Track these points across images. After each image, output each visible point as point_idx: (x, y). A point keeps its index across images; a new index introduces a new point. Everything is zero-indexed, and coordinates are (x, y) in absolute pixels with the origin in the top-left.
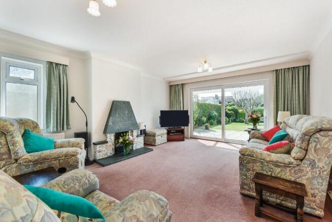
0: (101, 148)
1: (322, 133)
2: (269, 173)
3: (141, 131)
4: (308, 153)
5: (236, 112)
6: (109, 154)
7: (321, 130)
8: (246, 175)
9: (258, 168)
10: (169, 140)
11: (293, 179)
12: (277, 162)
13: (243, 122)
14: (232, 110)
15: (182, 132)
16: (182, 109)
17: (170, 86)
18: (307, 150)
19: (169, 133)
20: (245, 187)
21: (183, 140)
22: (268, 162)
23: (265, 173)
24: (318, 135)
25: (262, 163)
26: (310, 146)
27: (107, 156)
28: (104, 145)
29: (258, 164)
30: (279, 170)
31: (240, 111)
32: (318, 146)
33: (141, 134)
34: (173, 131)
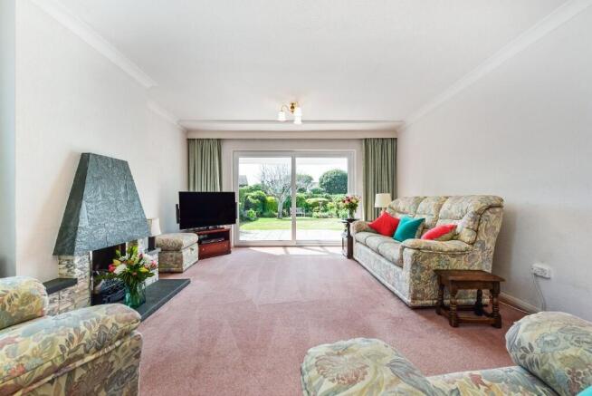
0: (56, 305)
1: (491, 210)
2: (445, 268)
4: (480, 234)
5: (263, 200)
7: (490, 207)
8: (419, 278)
9: (434, 263)
10: (202, 256)
11: (467, 268)
12: (455, 250)
13: (273, 216)
14: (257, 198)
15: (226, 235)
16: (219, 191)
17: (188, 140)
18: (477, 231)
19: (201, 240)
20: (418, 296)
21: (228, 252)
22: (445, 253)
23: (441, 268)
24: (488, 213)
25: (439, 255)
26: (481, 225)
28: (65, 293)
29: (434, 259)
30: (455, 260)
31: (269, 199)
32: (489, 226)
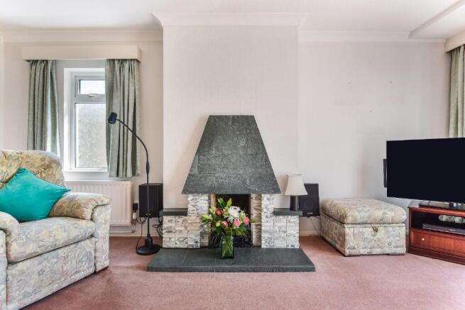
0: (173, 225)
3: (293, 198)
6: (191, 243)
10: (415, 249)
19: (418, 220)
27: (186, 246)
28: (180, 219)
33: (292, 208)
34: (444, 218)
